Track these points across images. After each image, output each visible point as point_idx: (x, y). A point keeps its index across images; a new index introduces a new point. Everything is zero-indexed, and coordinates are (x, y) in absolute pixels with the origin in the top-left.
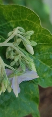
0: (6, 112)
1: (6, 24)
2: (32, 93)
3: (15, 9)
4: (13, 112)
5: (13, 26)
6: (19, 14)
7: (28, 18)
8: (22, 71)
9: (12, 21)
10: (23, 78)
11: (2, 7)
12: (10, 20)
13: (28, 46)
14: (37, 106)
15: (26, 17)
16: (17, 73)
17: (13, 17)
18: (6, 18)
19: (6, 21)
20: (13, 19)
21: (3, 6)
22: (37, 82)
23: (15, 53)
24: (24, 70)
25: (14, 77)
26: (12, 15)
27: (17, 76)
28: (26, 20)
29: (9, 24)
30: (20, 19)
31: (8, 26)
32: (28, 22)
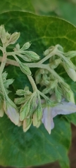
0: (27, 155)
1: (37, 39)
2: (62, 133)
3: (52, 22)
4: (35, 156)
5: (46, 43)
6: (56, 29)
7: (67, 36)
8: (56, 102)
9: (45, 37)
10: (59, 111)
11: (35, 18)
12: (43, 35)
13: (71, 70)
14: (67, 152)
15: (65, 34)
16: (50, 103)
17: (47, 32)
18: (38, 32)
19: (38, 36)
20: (48, 35)
21: (36, 16)
22: (70, 119)
23: (49, 78)
24: (60, 101)
25: (47, 108)
26: (47, 29)
27: (50, 108)
28: (65, 37)
29: (40, 40)
30: (57, 35)
31: (39, 42)
32: (67, 40)
